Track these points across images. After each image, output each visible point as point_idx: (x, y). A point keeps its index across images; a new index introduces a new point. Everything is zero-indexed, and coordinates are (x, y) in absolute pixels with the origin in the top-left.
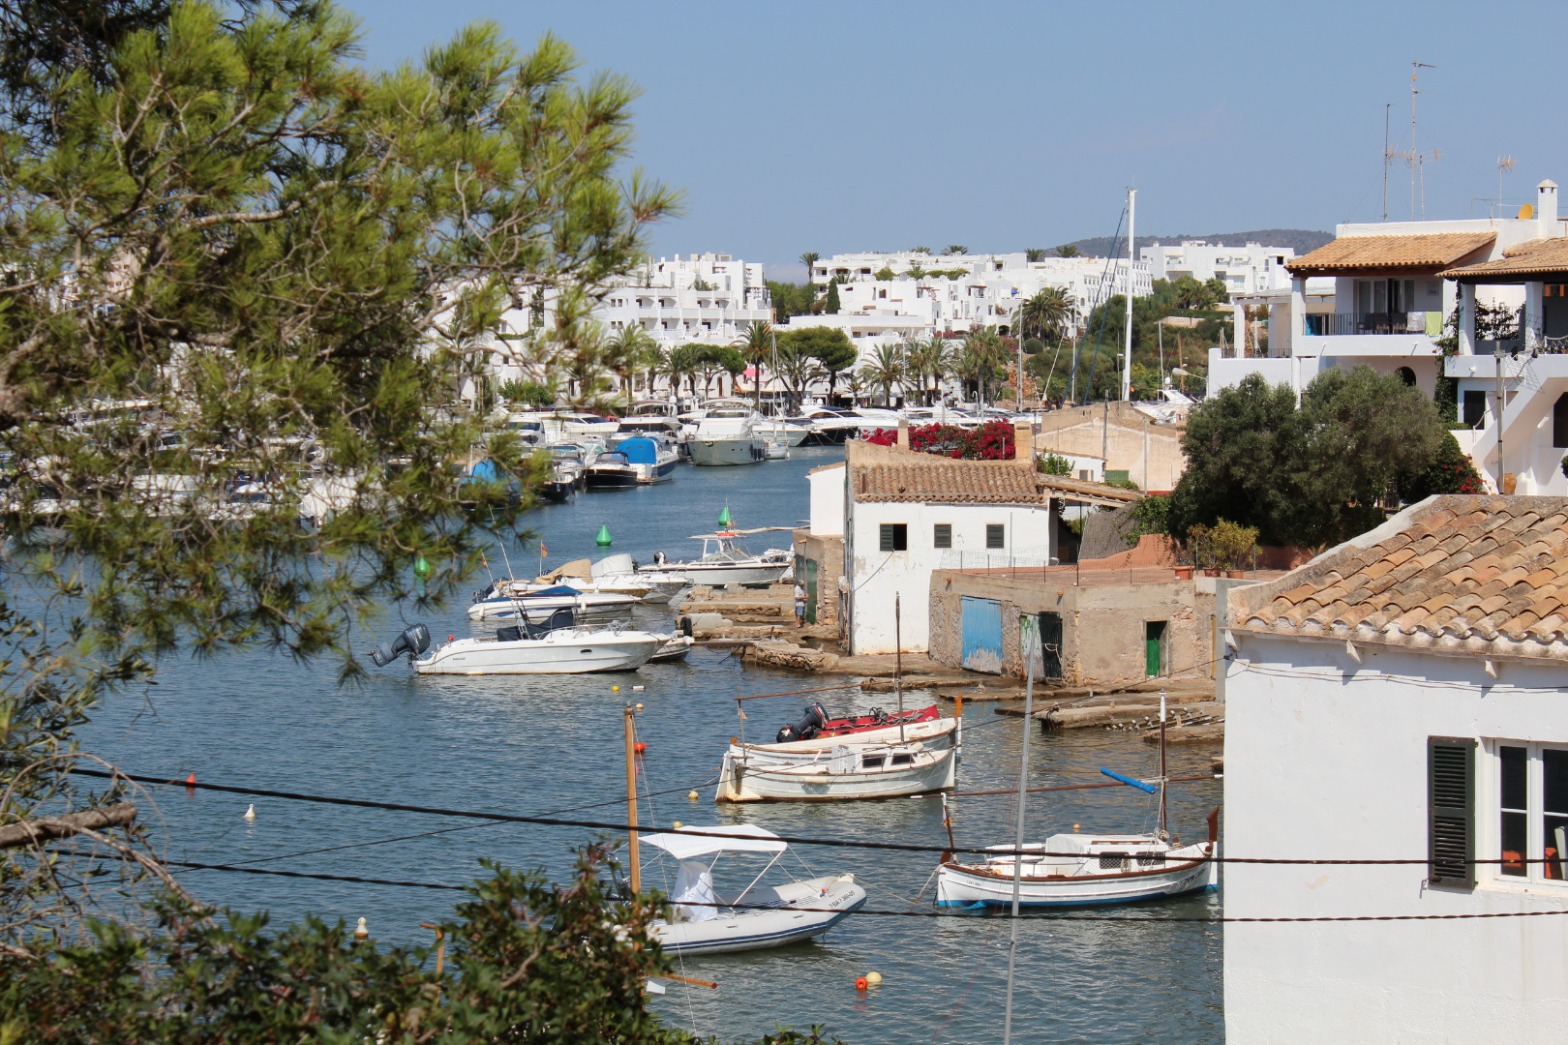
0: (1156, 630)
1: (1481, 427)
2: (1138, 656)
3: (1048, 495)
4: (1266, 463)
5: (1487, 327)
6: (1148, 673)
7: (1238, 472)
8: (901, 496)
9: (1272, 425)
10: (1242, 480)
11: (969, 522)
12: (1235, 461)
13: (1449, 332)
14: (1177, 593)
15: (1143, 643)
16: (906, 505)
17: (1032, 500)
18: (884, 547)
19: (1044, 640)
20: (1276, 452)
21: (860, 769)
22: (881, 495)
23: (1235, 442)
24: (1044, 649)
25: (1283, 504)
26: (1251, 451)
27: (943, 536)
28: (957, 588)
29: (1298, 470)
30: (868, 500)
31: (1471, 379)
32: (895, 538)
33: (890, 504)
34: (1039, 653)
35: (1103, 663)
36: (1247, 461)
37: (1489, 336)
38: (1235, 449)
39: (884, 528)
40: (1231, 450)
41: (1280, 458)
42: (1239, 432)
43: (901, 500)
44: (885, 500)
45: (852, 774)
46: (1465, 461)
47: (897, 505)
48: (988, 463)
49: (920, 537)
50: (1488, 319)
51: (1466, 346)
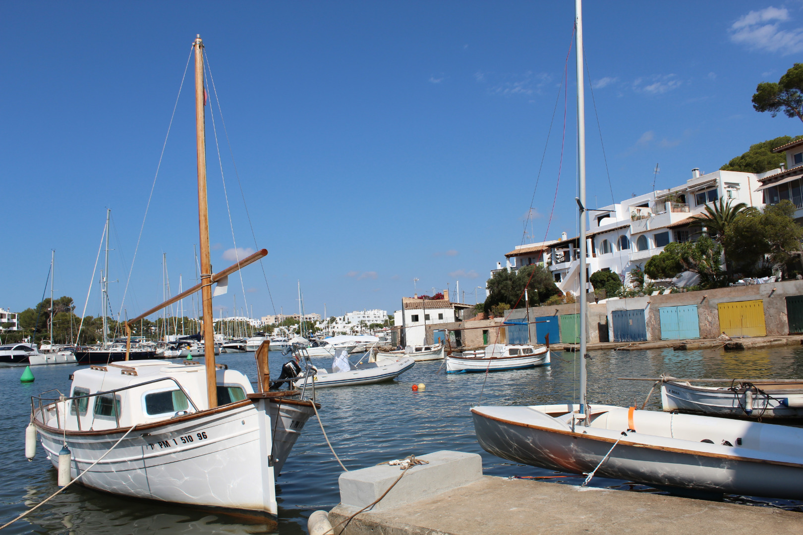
0: (485, 332)
1: (560, 282)
2: (481, 339)
3: (453, 305)
4: (510, 289)
5: (558, 259)
6: (484, 344)
7: (503, 291)
8: (416, 308)
9: (511, 279)
10: (504, 294)
11: (434, 313)
12: (502, 288)
13: (549, 260)
14: (490, 322)
15: (482, 336)
16: (418, 310)
17: (450, 307)
18: (413, 321)
19: (456, 337)
20: (512, 286)
21: (414, 352)
22: (411, 308)
23: (502, 284)
24: (456, 339)
25: (515, 299)
26: (506, 286)
27: (427, 317)
28: (432, 328)
29: (518, 290)
30: (408, 309)
31: (556, 270)
32: (415, 318)
33: (414, 310)
34: (455, 341)
35: (473, 341)
36: (505, 288)
37: (559, 261)
38: (502, 285)
39: (412, 316)
40: (500, 286)
41: (513, 288)
42: (502, 281)
43: (416, 309)
44: (412, 309)
45: (412, 353)
46: (558, 288)
47: (416, 310)
48: (437, 300)
49: (421, 318)
50: (558, 257)
51: (554, 263)
